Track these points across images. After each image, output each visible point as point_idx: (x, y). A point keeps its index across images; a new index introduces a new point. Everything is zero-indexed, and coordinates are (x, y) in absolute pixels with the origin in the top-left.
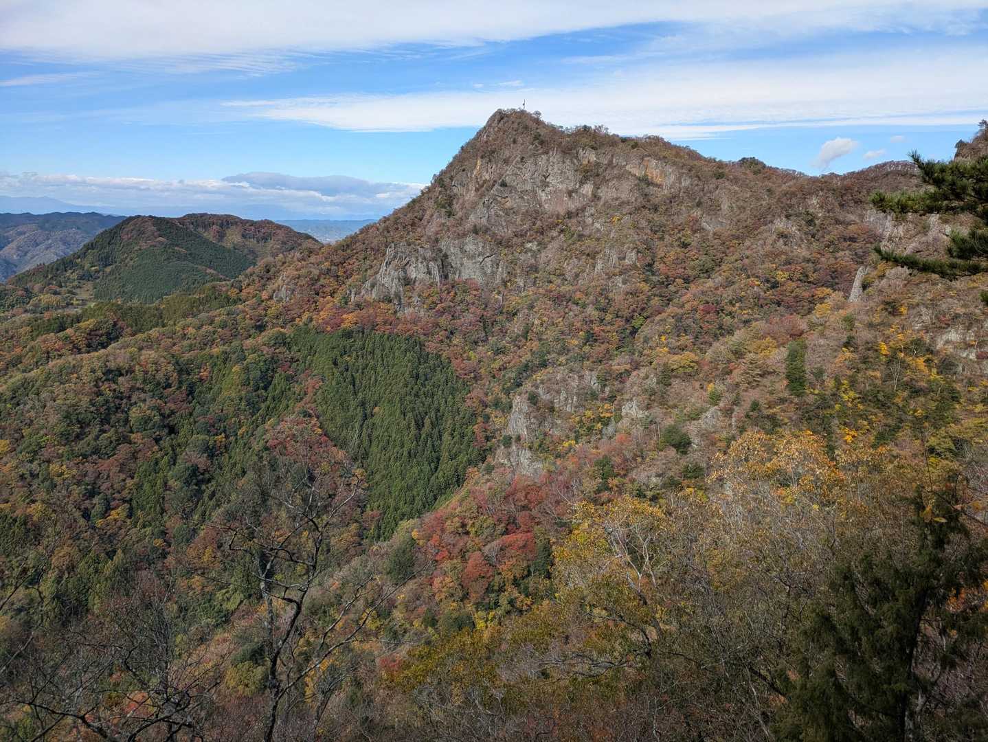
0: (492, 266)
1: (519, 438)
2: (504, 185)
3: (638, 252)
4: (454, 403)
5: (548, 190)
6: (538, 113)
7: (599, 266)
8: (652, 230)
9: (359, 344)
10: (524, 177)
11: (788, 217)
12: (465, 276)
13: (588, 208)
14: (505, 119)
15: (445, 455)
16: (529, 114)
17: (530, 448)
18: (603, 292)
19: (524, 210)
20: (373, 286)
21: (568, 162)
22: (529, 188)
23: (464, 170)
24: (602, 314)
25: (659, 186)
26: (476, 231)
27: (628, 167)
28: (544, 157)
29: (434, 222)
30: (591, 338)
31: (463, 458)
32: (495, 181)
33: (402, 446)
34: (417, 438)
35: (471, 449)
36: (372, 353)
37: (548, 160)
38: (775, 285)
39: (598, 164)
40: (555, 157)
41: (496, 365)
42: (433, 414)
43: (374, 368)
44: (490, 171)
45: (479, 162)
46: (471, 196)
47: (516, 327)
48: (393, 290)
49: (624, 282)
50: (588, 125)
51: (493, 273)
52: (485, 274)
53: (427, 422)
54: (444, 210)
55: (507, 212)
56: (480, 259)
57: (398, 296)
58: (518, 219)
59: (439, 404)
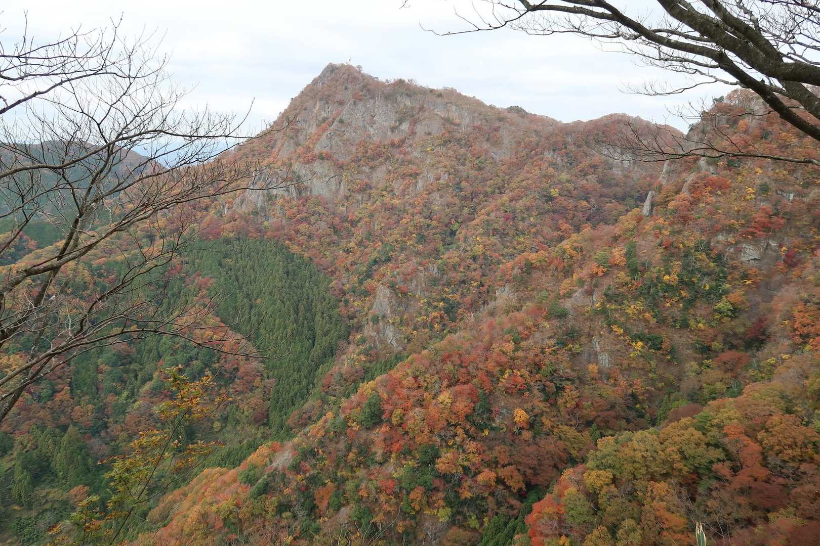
0: (336, 185)
1: (384, 317)
2: (341, 121)
3: (449, 174)
4: (319, 291)
5: (375, 126)
6: (359, 67)
7: (420, 184)
8: (456, 158)
9: (237, 248)
10: (356, 115)
11: (554, 150)
12: (315, 193)
13: (407, 141)
14: (336, 71)
15: (318, 332)
16: (353, 68)
17: (393, 324)
18: (427, 204)
19: (357, 141)
20: (242, 202)
21: (390, 106)
22: (361, 124)
23: (305, 109)
24: (429, 222)
25: (459, 125)
26: (321, 157)
27: (436, 111)
28: (372, 101)
29: (284, 151)
30: (422, 239)
31: (334, 334)
32: (334, 119)
33: (285, 328)
34: (296, 321)
35: (338, 327)
36: (249, 255)
37: (374, 103)
38: (551, 199)
39: (412, 108)
40: (380, 102)
41: (349, 262)
42: (305, 302)
43: (253, 268)
44: (327, 110)
45: (318, 104)
46: (313, 130)
47: (360, 232)
48: (259, 205)
49: (441, 197)
50: (403, 79)
51: (338, 190)
52: (330, 190)
53: (301, 308)
54: (292, 141)
55: (346, 142)
56: (327, 179)
57: (263, 208)
58: (354, 149)
59: (308, 294)
